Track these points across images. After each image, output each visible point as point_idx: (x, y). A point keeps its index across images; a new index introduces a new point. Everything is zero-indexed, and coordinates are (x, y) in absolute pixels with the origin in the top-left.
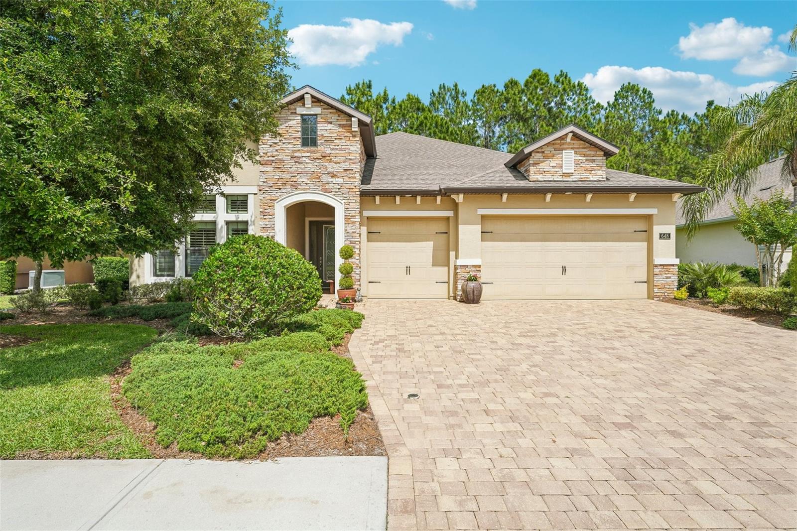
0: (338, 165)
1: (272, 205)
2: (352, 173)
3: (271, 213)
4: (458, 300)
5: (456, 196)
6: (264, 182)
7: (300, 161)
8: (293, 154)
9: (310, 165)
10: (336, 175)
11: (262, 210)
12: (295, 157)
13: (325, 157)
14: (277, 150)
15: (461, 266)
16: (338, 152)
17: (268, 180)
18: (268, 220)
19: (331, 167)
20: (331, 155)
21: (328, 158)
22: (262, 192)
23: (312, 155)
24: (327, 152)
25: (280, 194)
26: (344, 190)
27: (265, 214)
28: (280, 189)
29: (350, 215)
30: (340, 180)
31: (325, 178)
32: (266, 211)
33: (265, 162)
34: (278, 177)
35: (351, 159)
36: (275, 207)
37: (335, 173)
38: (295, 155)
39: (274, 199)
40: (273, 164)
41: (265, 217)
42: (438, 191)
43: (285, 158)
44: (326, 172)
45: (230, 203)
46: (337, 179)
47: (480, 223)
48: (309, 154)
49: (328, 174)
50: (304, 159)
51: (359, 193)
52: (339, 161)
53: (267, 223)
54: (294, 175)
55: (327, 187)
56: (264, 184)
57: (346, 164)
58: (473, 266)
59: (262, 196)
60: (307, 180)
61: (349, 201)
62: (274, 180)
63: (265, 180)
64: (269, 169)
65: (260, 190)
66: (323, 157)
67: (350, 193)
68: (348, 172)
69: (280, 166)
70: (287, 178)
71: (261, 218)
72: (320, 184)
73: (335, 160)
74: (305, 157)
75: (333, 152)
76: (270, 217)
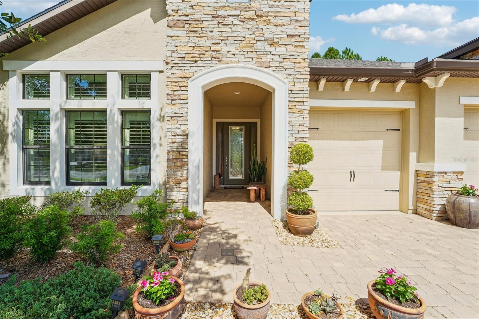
0: (280, 28)
1: (186, 84)
2: (299, 40)
3: (182, 97)
4: (434, 218)
5: (433, 79)
6: (173, 52)
7: (225, 22)
8: (215, 13)
9: (239, 28)
10: (276, 43)
11: (170, 92)
12: (218, 16)
13: (261, 16)
14: (192, 6)
15: (438, 172)
16: (279, 10)
17: (179, 48)
18: (179, 106)
19: (270, 32)
20: (270, 14)
21: (265, 18)
22: (170, 66)
23: (243, 13)
24: (265, 10)
25: (196, 68)
26: (287, 65)
27: (175, 98)
28: (196, 61)
29: (296, 100)
30: (282, 50)
31: (261, 46)
32: (176, 93)
33: (174, 22)
34: (194, 45)
35: (297, 21)
36: (189, 88)
37: (275, 40)
38: (219, 13)
39: (188, 76)
40: (187, 26)
41: (174, 102)
42: (412, 70)
43: (203, 17)
44: (263, 39)
45: (127, 85)
46: (278, 49)
47: (463, 115)
48: (237, 12)
49: (265, 41)
50: (231, 19)
51: (308, 69)
52: (280, 22)
53: (177, 111)
54: (216, 41)
55: (263, 60)
56: (174, 55)
57: (292, 27)
58: (454, 172)
59: (171, 71)
60: (234, 50)
61: (295, 80)
62: (187, 48)
63: (175, 49)
64: (181, 32)
65: (167, 63)
66: (258, 16)
67: (296, 69)
68: (293, 39)
69: (196, 29)
70: (207, 47)
71: (168, 104)
72: (254, 55)
73: (275, 21)
74: (233, 16)
75: (273, 10)
76: (182, 102)
